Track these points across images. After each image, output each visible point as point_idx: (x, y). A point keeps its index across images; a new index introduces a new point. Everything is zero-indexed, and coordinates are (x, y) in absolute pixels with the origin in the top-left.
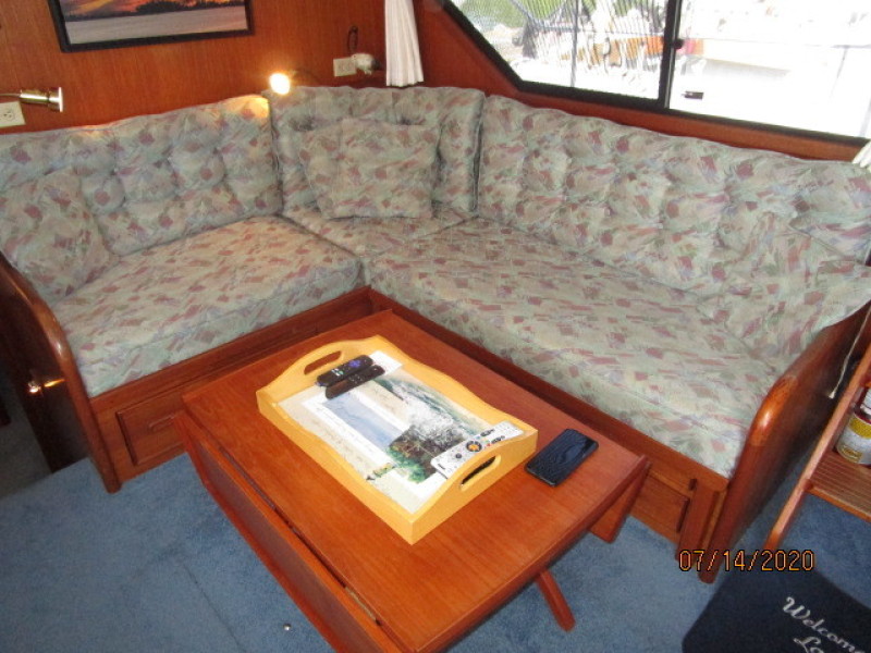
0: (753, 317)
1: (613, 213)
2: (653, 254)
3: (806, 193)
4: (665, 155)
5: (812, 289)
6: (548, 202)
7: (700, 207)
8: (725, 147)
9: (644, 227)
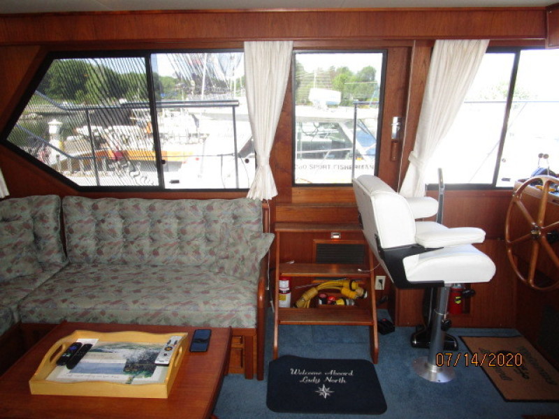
0: (234, 265)
1: (153, 240)
2: (180, 254)
3: (235, 212)
4: (174, 209)
5: (251, 247)
6: (116, 245)
7: (195, 228)
8: (198, 201)
9: (171, 243)
